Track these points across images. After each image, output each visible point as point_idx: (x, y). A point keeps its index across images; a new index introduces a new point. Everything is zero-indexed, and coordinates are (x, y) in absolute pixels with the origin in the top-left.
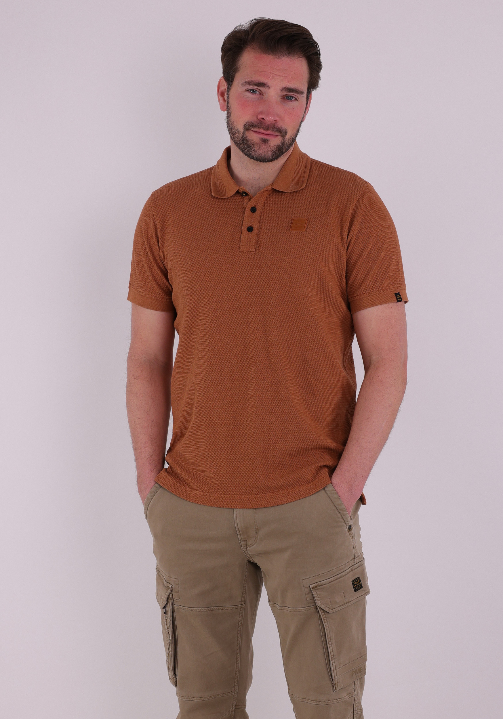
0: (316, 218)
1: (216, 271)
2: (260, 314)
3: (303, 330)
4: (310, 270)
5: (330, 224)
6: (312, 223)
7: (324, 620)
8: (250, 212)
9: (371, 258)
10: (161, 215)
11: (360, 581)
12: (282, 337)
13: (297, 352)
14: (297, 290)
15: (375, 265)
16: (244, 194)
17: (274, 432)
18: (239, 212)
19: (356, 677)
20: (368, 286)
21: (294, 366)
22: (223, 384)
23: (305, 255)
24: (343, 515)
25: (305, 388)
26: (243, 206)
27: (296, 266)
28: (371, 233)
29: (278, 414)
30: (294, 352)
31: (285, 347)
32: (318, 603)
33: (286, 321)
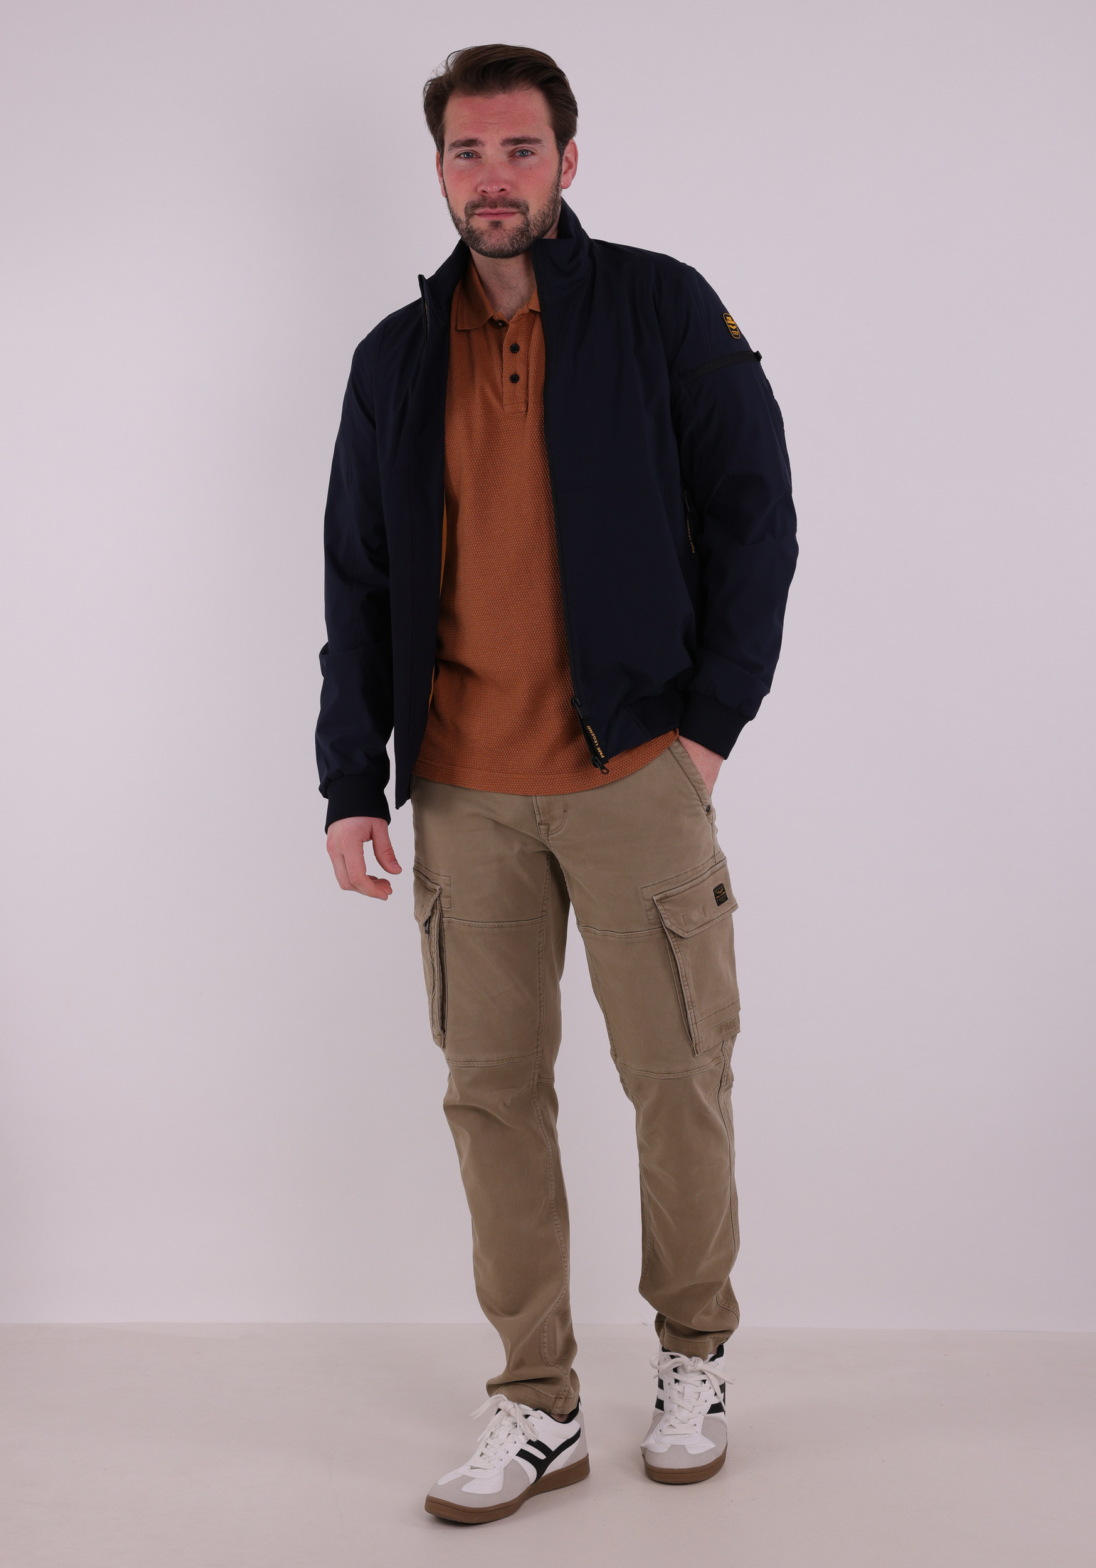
7: (675, 949)
8: (510, 354)
11: (724, 890)
16: (500, 324)
19: (727, 1034)
24: (699, 790)
32: (667, 923)
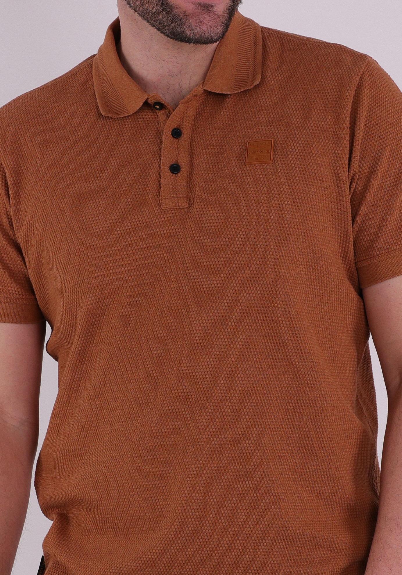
0: (288, 136)
1: (123, 250)
2: (206, 318)
3: (287, 341)
4: (290, 232)
5: (314, 146)
6: (282, 147)
8: (171, 138)
9: (385, 190)
10: (12, 157)
12: (251, 356)
13: (280, 382)
14: (270, 269)
15: (393, 202)
16: (158, 107)
17: (242, 529)
18: (151, 139)
20: (385, 242)
21: (276, 406)
22: (145, 447)
23: (277, 205)
25: (299, 444)
26: (157, 128)
27: (265, 227)
28: (382, 147)
29: (249, 495)
30: (274, 382)
31: (258, 375)
33: (256, 328)
